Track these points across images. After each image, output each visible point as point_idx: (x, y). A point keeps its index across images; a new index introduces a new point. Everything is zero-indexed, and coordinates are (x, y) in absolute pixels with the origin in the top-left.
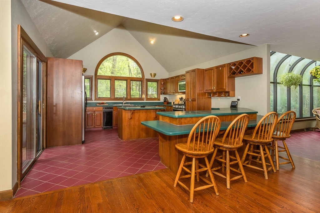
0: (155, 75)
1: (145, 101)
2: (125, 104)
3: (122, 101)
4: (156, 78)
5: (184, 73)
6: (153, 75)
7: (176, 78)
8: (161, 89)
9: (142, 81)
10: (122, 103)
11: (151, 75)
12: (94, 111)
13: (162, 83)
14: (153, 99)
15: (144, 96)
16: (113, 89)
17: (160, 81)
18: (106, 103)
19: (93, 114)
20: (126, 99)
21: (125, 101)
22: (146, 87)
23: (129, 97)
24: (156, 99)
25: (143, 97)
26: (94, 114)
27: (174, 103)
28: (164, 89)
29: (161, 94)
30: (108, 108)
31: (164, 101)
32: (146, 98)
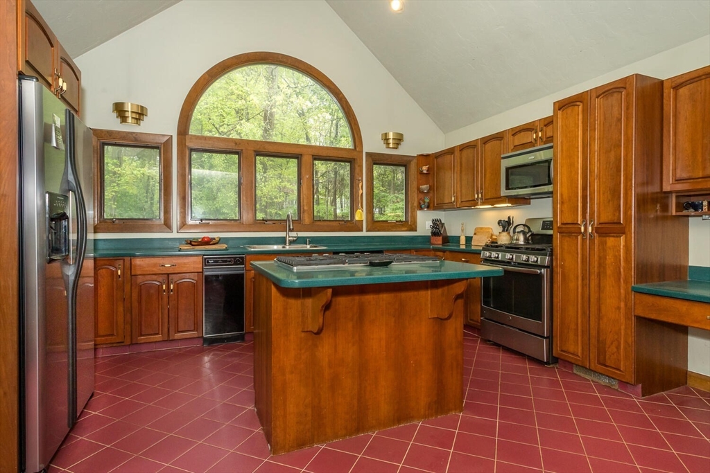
0: (399, 139)
1: (364, 233)
2: (291, 242)
3: (282, 234)
4: (403, 151)
5: (549, 112)
6: (391, 141)
7: (461, 150)
8: (418, 189)
9: (351, 161)
10: (282, 241)
11: (386, 139)
12: (168, 274)
13: (425, 169)
14: (393, 227)
15: (360, 215)
16: (246, 188)
17: (415, 161)
18: (220, 241)
19: (164, 287)
20: (298, 224)
21: (294, 234)
22: (367, 181)
23: (305, 218)
24: (403, 225)
25: (357, 218)
26: (168, 287)
27: (469, 239)
28: (431, 188)
29: (421, 208)
30: (225, 262)
31: (434, 234)
32: (367, 222)
